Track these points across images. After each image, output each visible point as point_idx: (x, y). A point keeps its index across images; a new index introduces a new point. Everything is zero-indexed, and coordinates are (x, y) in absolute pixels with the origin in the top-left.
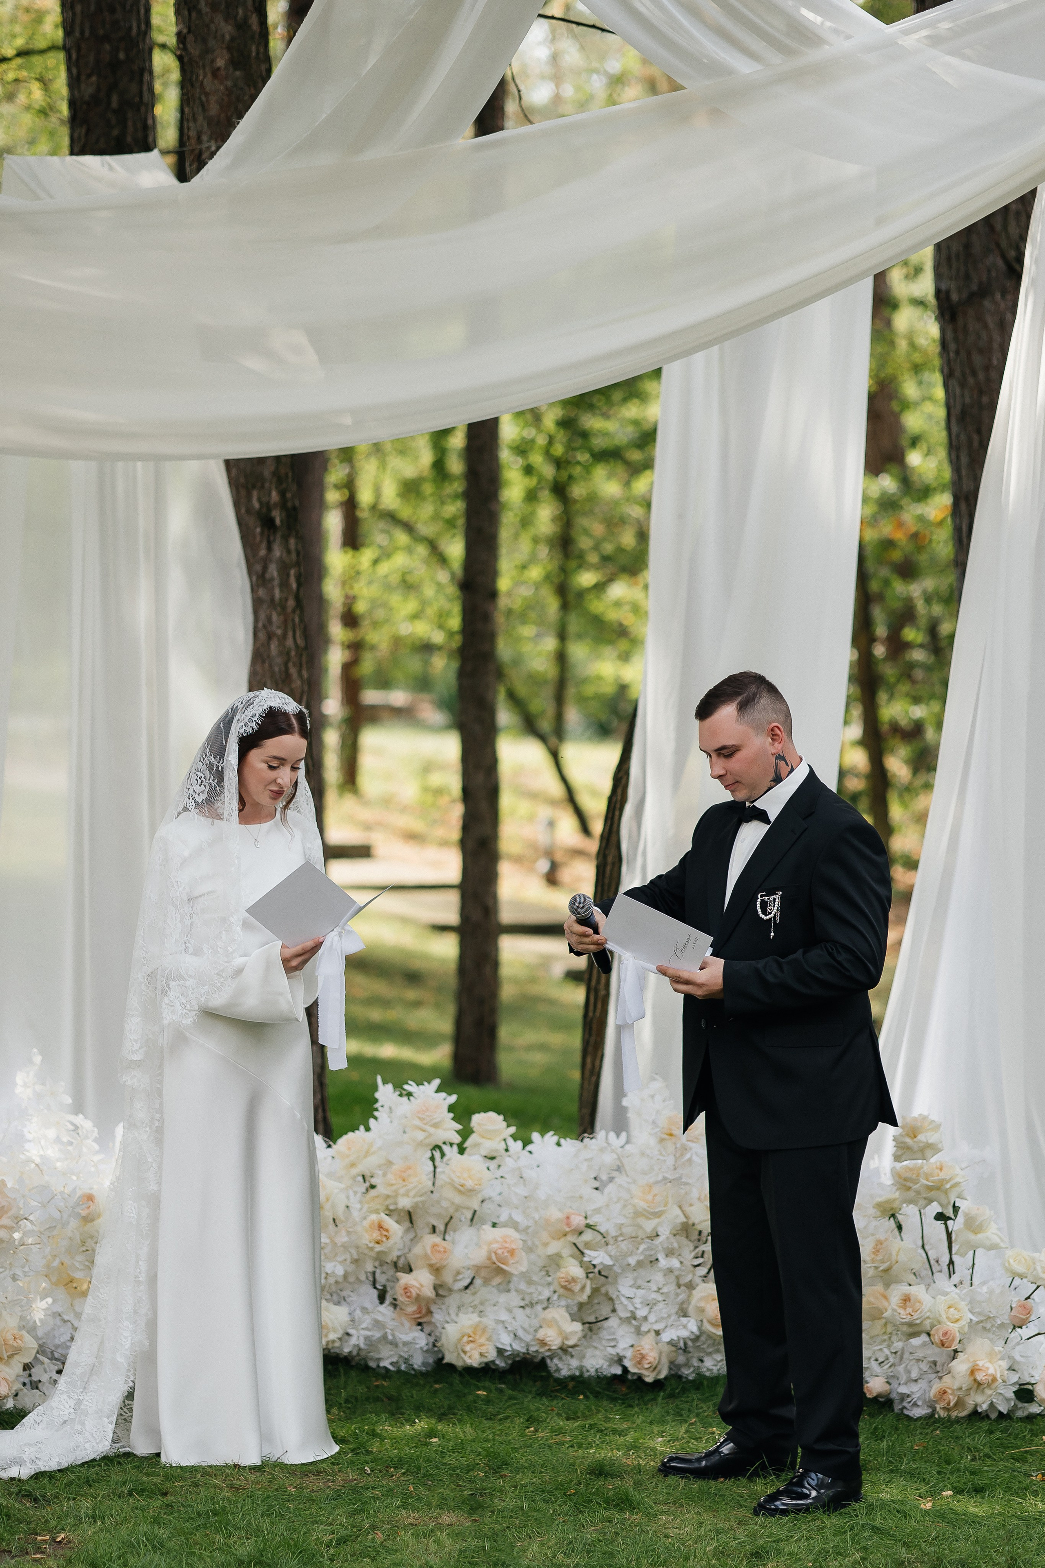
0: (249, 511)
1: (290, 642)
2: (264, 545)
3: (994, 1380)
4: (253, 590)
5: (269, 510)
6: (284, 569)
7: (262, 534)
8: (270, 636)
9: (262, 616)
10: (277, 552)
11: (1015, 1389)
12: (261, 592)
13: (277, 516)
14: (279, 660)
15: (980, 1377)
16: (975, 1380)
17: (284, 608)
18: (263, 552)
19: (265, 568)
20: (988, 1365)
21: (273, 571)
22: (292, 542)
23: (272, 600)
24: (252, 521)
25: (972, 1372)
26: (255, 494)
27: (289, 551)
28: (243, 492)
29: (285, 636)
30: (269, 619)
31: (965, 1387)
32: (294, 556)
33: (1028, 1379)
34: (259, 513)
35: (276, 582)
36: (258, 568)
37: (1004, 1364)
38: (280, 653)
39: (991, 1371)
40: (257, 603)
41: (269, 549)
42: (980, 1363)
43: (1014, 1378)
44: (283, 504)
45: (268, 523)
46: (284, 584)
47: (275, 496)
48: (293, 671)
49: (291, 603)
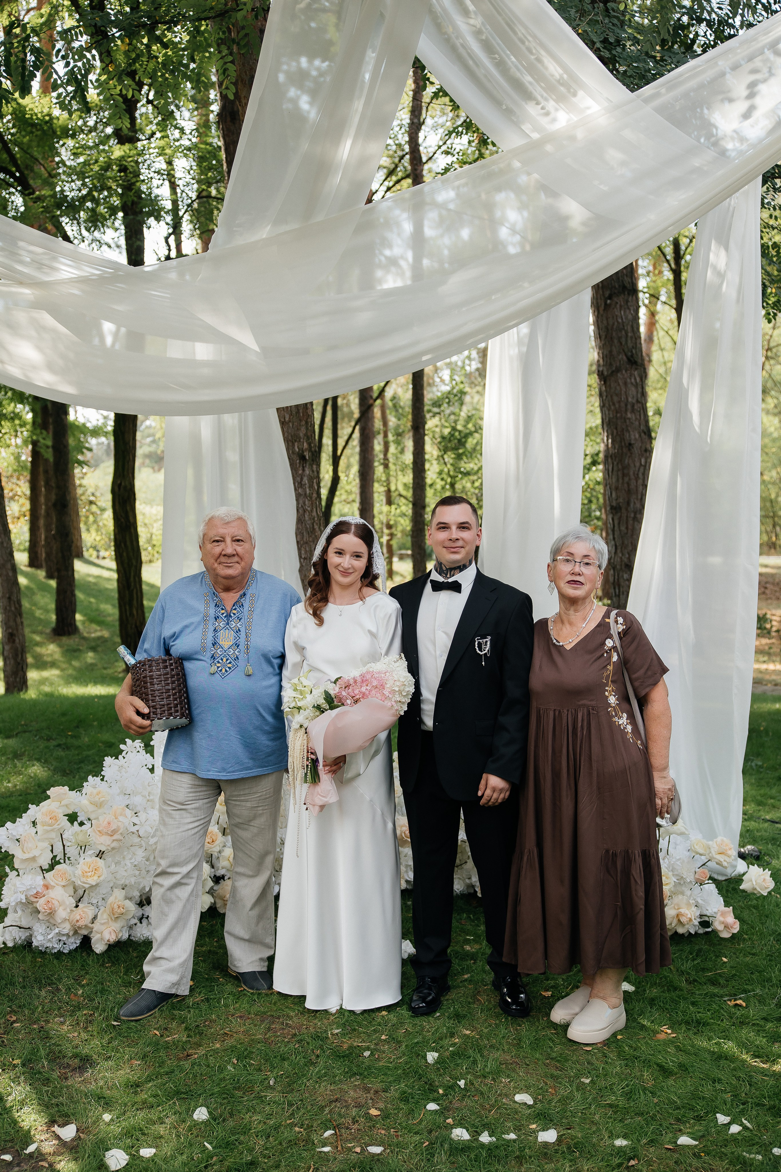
0: (293, 453)
1: (314, 514)
2: (301, 468)
3: (691, 920)
4: (295, 489)
5: (303, 452)
6: (311, 479)
7: (300, 463)
8: (305, 511)
9: (301, 502)
10: (307, 472)
11: (699, 920)
12: (300, 491)
13: (307, 455)
14: (309, 522)
15: (683, 919)
16: (679, 920)
17: (311, 498)
18: (300, 472)
19: (302, 479)
20: (687, 912)
21: (305, 480)
22: (315, 466)
23: (305, 494)
24: (295, 457)
25: (677, 915)
26: (296, 444)
27: (313, 471)
28: (290, 444)
29: (312, 511)
30: (304, 503)
31: (673, 925)
32: (316, 473)
33: (705, 913)
34: (298, 453)
35: (307, 486)
36: (299, 479)
37: (694, 909)
38: (310, 519)
39: (689, 916)
40: (298, 496)
41: (304, 470)
42: (682, 911)
43: (698, 914)
44: (310, 449)
45: (303, 458)
46: (311, 486)
47: (306, 445)
48: (316, 527)
49: (315, 495)
